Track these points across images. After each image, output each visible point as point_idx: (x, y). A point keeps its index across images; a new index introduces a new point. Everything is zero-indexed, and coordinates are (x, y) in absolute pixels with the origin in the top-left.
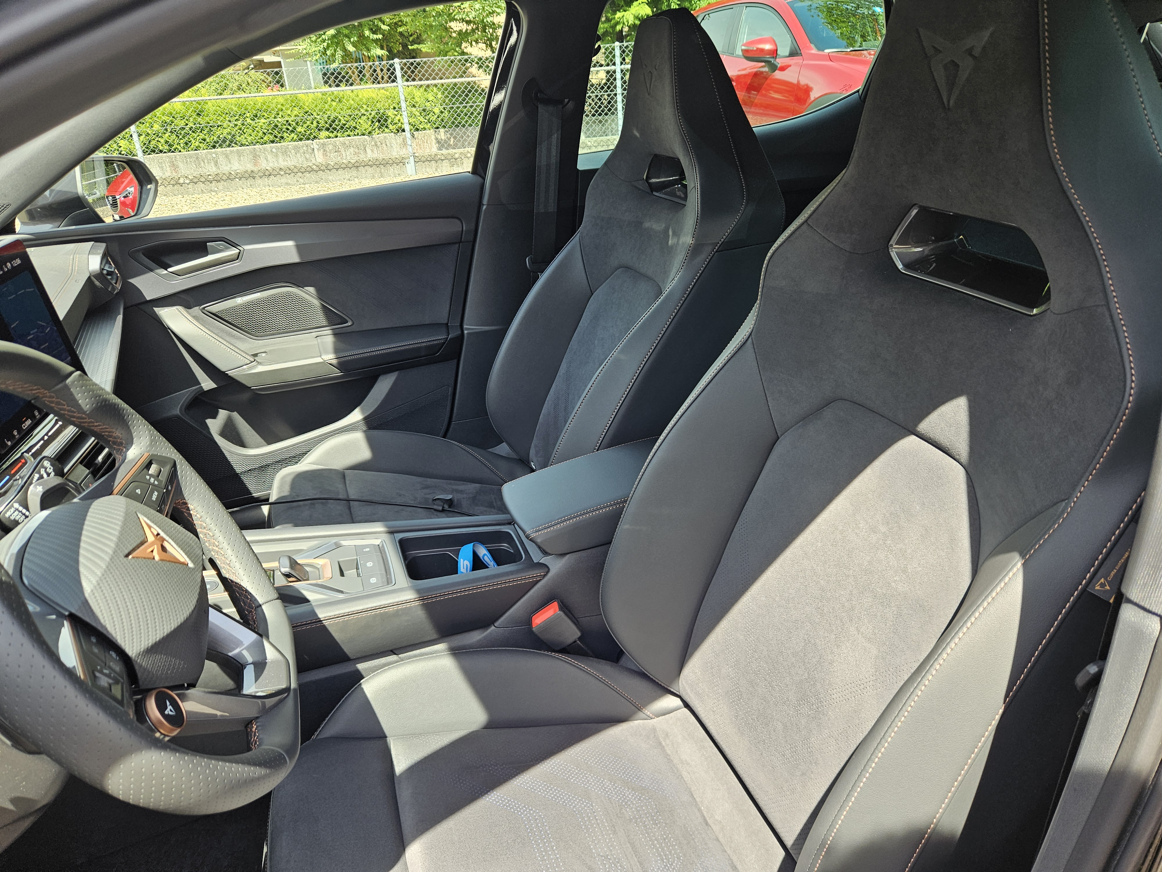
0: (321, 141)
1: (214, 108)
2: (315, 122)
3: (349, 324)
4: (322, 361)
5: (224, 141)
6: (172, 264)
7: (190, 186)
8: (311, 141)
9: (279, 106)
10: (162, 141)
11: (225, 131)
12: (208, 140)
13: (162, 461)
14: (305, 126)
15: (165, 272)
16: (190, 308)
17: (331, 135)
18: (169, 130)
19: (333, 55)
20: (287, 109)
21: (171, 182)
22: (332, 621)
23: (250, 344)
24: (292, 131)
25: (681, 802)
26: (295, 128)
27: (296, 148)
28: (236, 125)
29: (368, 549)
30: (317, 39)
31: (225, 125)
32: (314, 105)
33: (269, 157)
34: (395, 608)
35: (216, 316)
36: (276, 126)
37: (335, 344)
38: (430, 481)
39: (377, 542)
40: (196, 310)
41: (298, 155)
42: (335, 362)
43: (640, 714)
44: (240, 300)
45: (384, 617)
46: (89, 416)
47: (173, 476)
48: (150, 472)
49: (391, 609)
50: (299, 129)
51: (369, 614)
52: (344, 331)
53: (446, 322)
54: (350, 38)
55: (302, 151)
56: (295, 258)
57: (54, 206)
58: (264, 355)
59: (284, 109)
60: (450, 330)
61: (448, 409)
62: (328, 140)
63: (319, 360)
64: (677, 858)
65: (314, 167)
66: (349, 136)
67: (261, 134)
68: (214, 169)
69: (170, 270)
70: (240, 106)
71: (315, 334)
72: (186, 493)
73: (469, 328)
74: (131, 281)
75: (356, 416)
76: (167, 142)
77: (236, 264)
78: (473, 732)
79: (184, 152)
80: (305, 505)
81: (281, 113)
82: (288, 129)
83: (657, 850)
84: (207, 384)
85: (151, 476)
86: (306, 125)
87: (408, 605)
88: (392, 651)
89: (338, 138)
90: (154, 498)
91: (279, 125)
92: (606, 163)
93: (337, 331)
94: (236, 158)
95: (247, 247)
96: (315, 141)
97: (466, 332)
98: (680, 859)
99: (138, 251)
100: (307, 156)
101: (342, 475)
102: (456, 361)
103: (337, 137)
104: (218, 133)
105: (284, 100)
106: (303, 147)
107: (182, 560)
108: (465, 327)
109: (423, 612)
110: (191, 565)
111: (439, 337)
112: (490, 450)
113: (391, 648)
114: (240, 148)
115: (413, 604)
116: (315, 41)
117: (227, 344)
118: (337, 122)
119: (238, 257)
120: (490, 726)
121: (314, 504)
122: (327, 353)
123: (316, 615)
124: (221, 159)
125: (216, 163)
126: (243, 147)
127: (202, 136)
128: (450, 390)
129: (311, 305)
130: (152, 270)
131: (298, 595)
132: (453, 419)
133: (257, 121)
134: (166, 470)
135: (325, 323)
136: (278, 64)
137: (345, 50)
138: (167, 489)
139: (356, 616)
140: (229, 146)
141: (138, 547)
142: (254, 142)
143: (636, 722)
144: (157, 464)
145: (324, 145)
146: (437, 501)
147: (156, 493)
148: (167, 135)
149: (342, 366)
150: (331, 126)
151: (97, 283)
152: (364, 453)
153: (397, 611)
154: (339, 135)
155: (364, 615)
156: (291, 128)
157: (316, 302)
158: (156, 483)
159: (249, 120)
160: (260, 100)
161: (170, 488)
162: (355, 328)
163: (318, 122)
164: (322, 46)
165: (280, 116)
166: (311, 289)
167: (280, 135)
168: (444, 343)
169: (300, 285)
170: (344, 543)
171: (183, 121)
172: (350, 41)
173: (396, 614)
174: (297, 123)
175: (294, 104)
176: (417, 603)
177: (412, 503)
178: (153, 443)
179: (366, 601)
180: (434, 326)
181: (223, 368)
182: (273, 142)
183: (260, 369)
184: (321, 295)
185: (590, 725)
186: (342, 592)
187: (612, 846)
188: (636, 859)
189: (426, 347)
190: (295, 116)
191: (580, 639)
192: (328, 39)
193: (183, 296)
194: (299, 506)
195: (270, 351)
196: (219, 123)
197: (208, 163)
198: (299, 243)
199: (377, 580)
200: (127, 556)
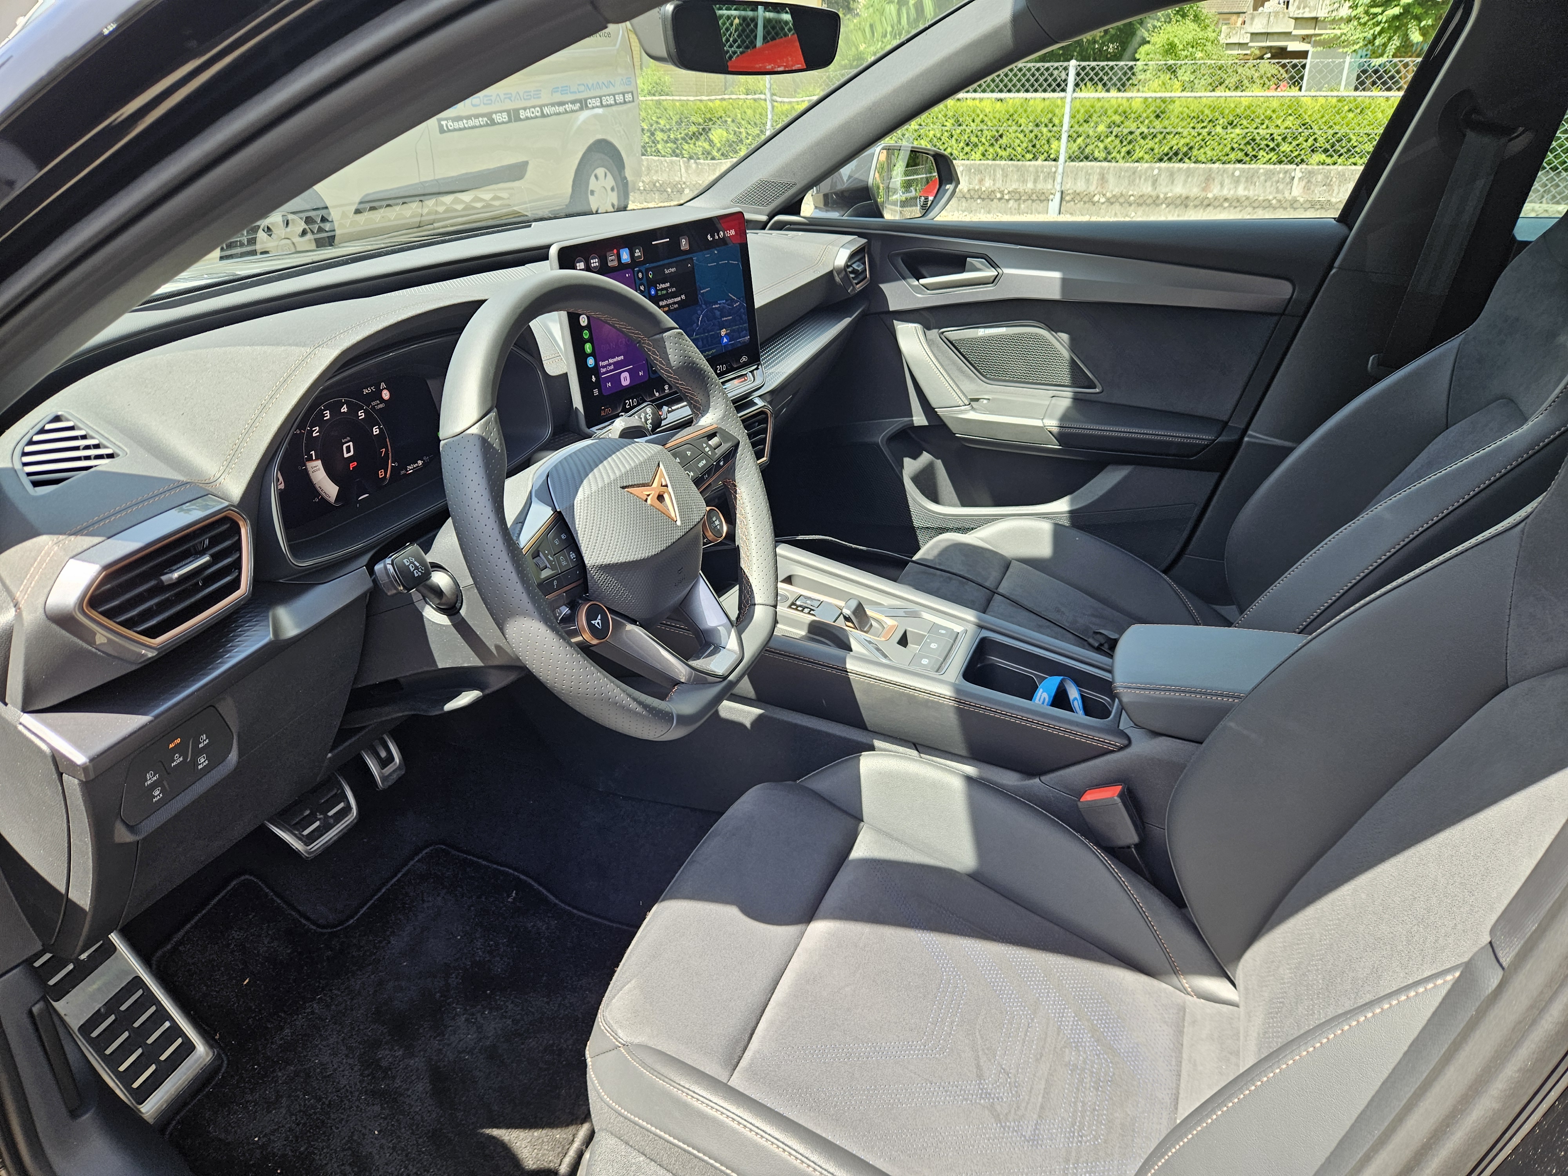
0: (1310, 167)
1: (1181, 109)
2: (1311, 140)
3: (1097, 390)
4: (1041, 425)
5: (1176, 154)
6: (925, 274)
7: (1104, 206)
8: (1295, 166)
9: (1269, 112)
10: (1101, 145)
11: (1183, 141)
12: (1156, 151)
13: (726, 436)
14: (1294, 143)
15: (916, 283)
16: (929, 329)
17: (1329, 160)
18: (1114, 134)
19: (1385, 45)
20: (1278, 118)
21: (1084, 199)
22: (858, 678)
23: (974, 385)
24: (1273, 149)
25: (1152, 1095)
26: (1278, 145)
27: (1269, 175)
28: (1199, 134)
29: (943, 632)
30: (1368, 21)
31: (1185, 133)
32: (1319, 115)
33: (1227, 181)
34: (926, 696)
35: (951, 343)
36: (1254, 140)
37: (1068, 410)
38: (1108, 612)
39: (958, 628)
40: (934, 333)
41: (1268, 184)
42: (1055, 430)
43: (1174, 979)
44: (982, 332)
45: (912, 700)
46: (676, 372)
47: (731, 455)
48: (710, 442)
49: (922, 695)
50: (1285, 147)
51: (897, 688)
52: (1088, 397)
53: (1225, 418)
54: (1420, 22)
55: (1275, 179)
56: (1055, 294)
57: (846, 194)
58: (985, 401)
59: (1274, 116)
60: (1225, 430)
61: (1185, 534)
62: (1321, 167)
63: (1038, 423)
64: (1095, 1136)
65: (1274, 202)
66: (1355, 164)
67: (1228, 149)
68: (1150, 189)
69: (922, 281)
70: (1213, 109)
71: (1051, 393)
72: (738, 475)
73: (1254, 435)
74: (881, 286)
75: (1062, 506)
76: (1106, 148)
77: (990, 288)
78: (952, 870)
79: (1122, 164)
80: (942, 576)
81: (1267, 122)
82: (1268, 146)
83: (1075, 1111)
84: (919, 419)
85: (710, 446)
86: (1297, 142)
87: (941, 700)
88: (915, 745)
89: (1336, 167)
90: (701, 465)
91: (1258, 138)
92: (1544, 235)
93: (1080, 396)
94: (1183, 178)
95: (1007, 271)
96: (1300, 166)
97: (1246, 439)
98: (1097, 1140)
99: (898, 254)
100: (1281, 187)
101: (1006, 564)
102: (1216, 475)
103: (1335, 164)
104: (1174, 142)
105: (1278, 104)
106: (1279, 173)
107: (673, 515)
108: (1250, 432)
109: (955, 716)
110: (679, 523)
111: (1203, 437)
112: (1217, 607)
113: (915, 740)
114: (1193, 165)
115: (946, 702)
116: (1365, 24)
117: (947, 378)
118: (1344, 143)
119: (994, 280)
120: (974, 876)
121: (951, 579)
122: (1051, 417)
123: (845, 664)
124: (1163, 179)
125: (1155, 183)
126: (1197, 165)
127: (1151, 144)
128: (1196, 511)
129: (1061, 355)
130: (904, 278)
131: (845, 640)
132: (1188, 551)
133: (1229, 130)
134: (725, 446)
135: (1067, 381)
136: (1304, 54)
137: (1406, 38)
138: (718, 463)
139: (883, 684)
140: (1181, 160)
141: (638, 486)
142: (1214, 159)
143: (1164, 985)
144: (720, 437)
145: (1311, 173)
146: (1098, 636)
147: (704, 462)
148: (1110, 139)
149: (1061, 437)
150: (1332, 147)
151: (837, 279)
152: (1044, 549)
153: (927, 701)
154: (1340, 161)
155: (892, 687)
156: (1272, 145)
157: (1066, 354)
158: (710, 453)
159: (1219, 129)
160: (1245, 102)
161: (722, 463)
162: (1103, 398)
163: (1315, 140)
164: (1372, 32)
165: (1264, 126)
166: (1065, 337)
167: (1254, 153)
168: (1207, 446)
169: (1053, 328)
170: (926, 615)
171: (1135, 124)
172: (1419, 25)
173: (926, 704)
174: (1284, 139)
175: (1290, 112)
176: (952, 703)
177: (1066, 625)
178: (724, 417)
179: (899, 674)
180: (1204, 421)
181: (934, 405)
182: (1240, 161)
183: (972, 415)
184: (1074, 346)
185: (1099, 951)
186: (886, 656)
187: (1022, 1068)
188: (1040, 1099)
189: (1178, 444)
190: (1286, 128)
191: (1136, 846)
192: (1385, 22)
193: (925, 314)
194: (935, 575)
195: (994, 399)
196: (1179, 130)
197: (1145, 180)
198: (1067, 277)
199: (929, 663)
200: (623, 488)
